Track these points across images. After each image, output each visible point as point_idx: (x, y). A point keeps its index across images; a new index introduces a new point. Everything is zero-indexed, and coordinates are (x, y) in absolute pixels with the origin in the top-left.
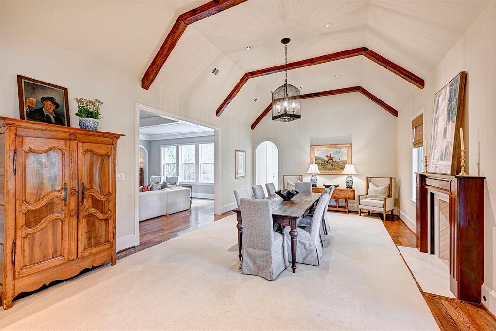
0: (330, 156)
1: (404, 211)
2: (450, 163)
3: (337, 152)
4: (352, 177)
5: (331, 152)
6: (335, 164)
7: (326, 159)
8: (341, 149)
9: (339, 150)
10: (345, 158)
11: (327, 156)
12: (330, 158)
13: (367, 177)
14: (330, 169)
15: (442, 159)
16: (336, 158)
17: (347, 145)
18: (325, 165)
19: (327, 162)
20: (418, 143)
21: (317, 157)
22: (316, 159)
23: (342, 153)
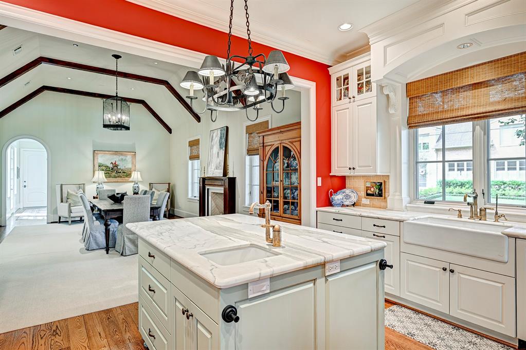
0: (115, 164)
1: (179, 208)
2: (222, 171)
3: (122, 159)
4: (138, 184)
5: (116, 159)
6: (120, 171)
7: (111, 166)
8: (126, 156)
9: (124, 157)
10: (129, 166)
11: (112, 163)
12: (116, 165)
13: (150, 184)
14: (115, 177)
15: (217, 169)
16: (122, 166)
17: (132, 153)
18: (110, 172)
19: (112, 169)
20: (194, 157)
21: (101, 164)
22: (99, 166)
23: (127, 161)
